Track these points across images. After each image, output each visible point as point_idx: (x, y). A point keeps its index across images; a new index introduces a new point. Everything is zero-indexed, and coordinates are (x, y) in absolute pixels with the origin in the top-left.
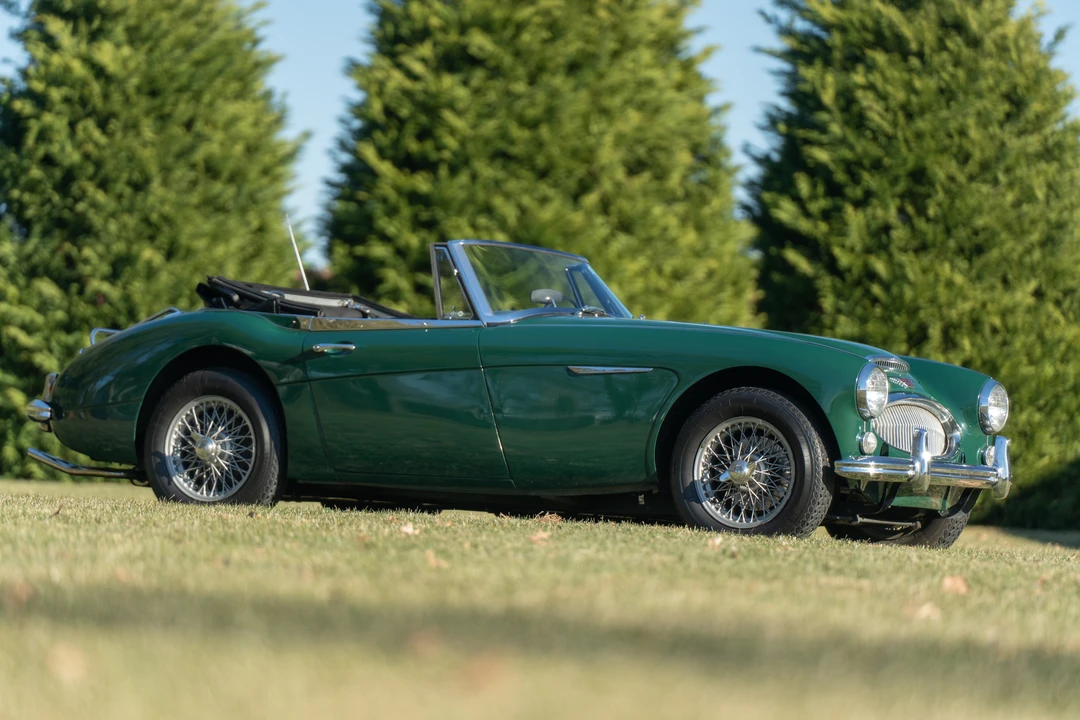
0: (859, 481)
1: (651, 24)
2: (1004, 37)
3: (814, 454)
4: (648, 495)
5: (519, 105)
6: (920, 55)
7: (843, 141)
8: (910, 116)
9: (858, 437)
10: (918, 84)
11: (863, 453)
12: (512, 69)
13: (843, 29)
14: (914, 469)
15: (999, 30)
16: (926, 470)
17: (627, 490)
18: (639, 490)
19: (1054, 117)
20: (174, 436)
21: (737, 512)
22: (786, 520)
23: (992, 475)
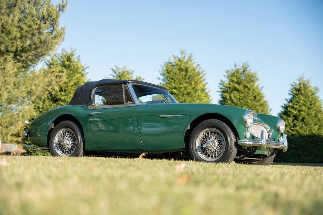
0: (245, 146)
1: (201, 87)
2: (254, 88)
3: (232, 139)
4: (183, 152)
5: (180, 100)
6: (241, 91)
7: (230, 104)
8: (240, 100)
9: (244, 133)
10: (241, 95)
11: (246, 138)
12: (180, 94)
13: (229, 88)
14: (261, 142)
15: (253, 87)
16: (265, 143)
17: (177, 151)
18: (180, 151)
19: (262, 100)
20: (57, 139)
21: (209, 156)
22: (224, 159)
23: (282, 145)
